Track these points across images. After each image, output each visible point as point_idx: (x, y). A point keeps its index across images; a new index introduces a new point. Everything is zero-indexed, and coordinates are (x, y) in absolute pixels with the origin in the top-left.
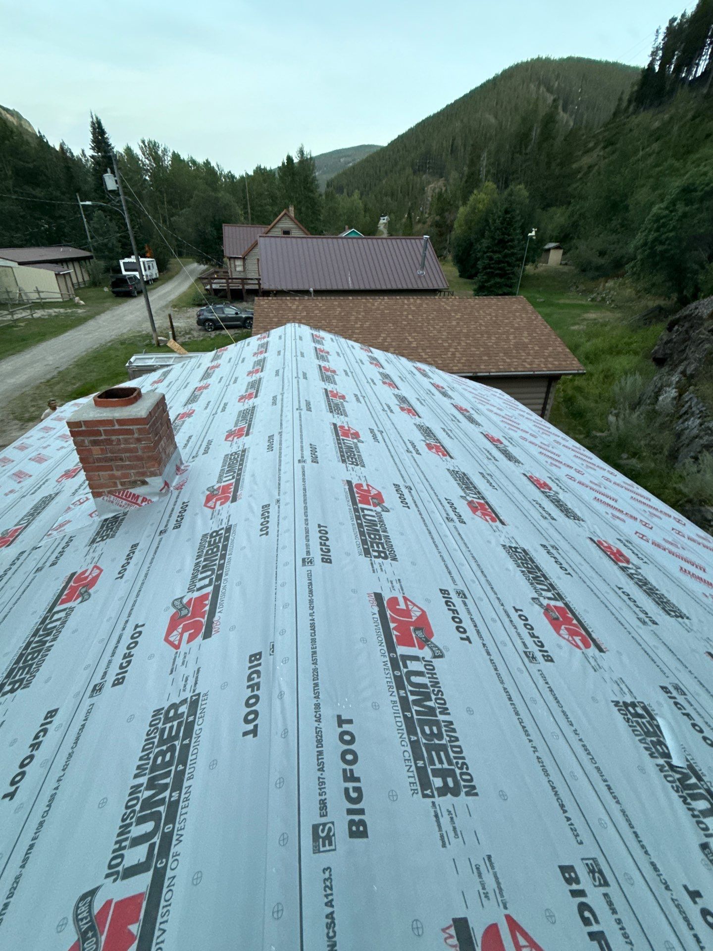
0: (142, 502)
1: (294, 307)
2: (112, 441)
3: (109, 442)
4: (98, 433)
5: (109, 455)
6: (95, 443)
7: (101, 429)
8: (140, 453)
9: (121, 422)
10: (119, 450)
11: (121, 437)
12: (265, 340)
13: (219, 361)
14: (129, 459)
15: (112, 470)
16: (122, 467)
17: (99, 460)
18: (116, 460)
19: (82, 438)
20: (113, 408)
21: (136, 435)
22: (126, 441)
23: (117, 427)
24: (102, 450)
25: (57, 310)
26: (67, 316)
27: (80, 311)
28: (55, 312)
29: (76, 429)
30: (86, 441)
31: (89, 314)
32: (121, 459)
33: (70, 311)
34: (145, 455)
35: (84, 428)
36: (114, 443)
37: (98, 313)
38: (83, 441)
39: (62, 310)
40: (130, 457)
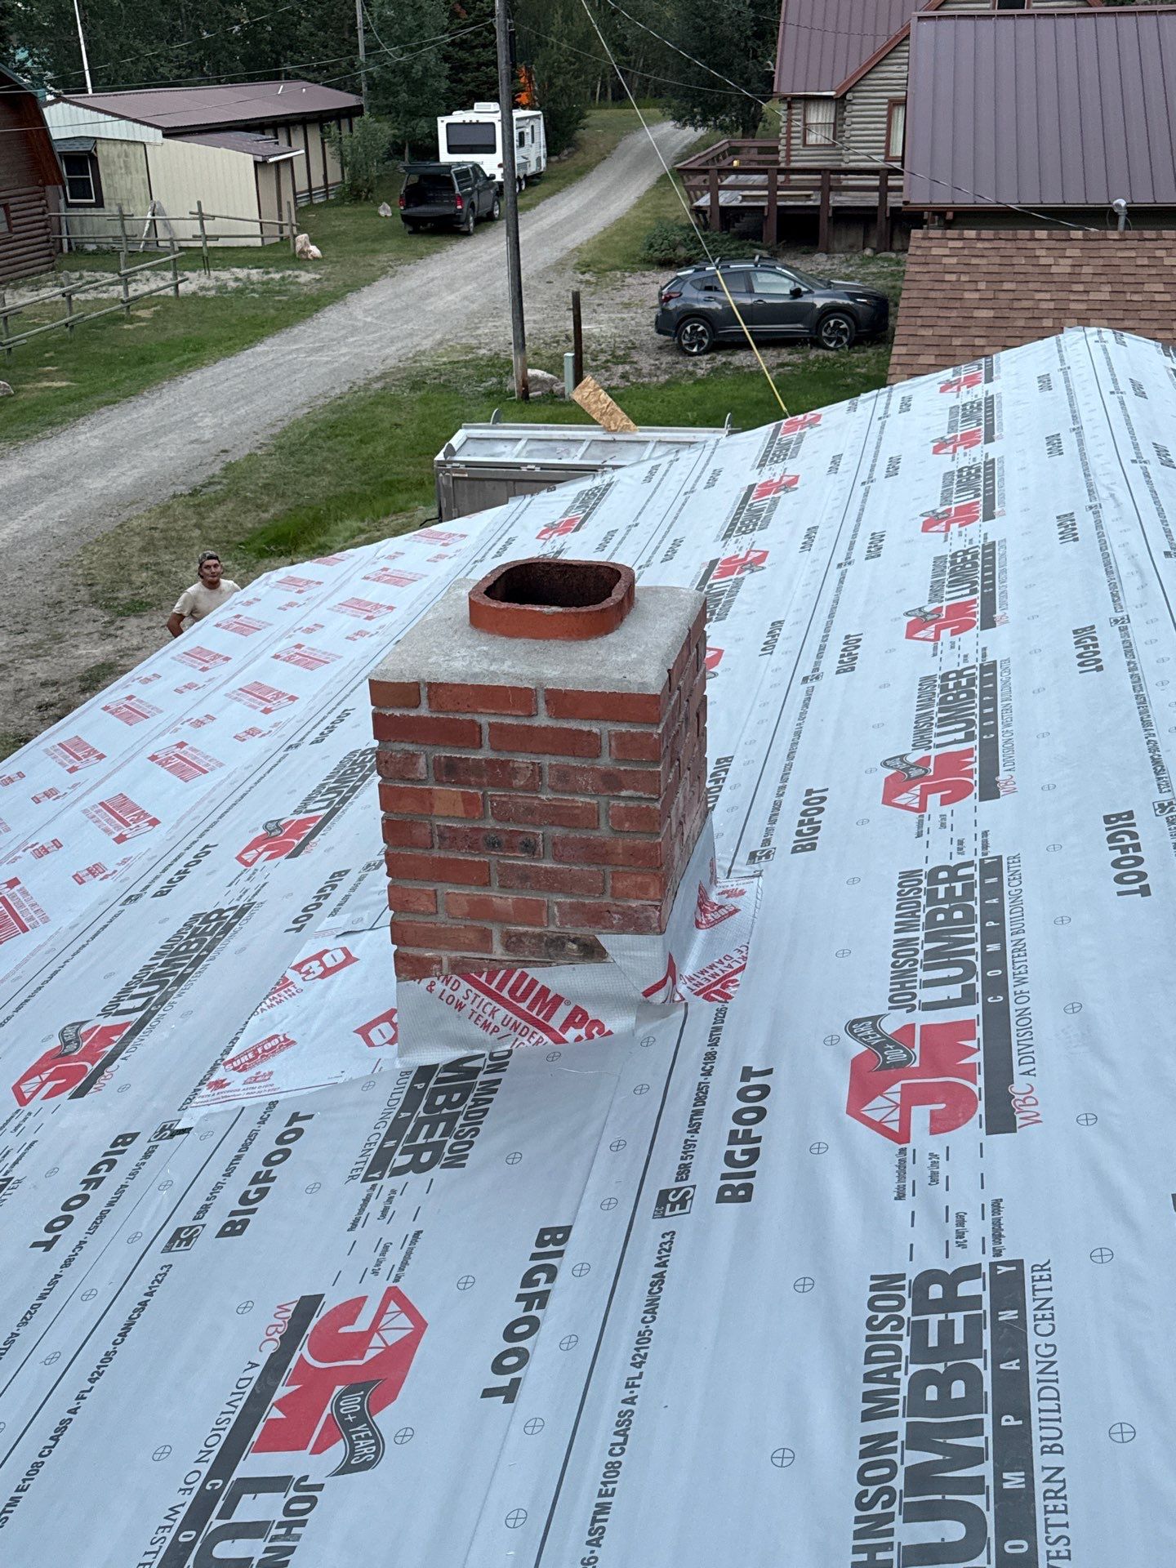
0: (565, 1027)
1: (1063, 267)
2: (515, 772)
3: (500, 774)
4: (470, 735)
5: (490, 824)
6: (449, 771)
7: (484, 720)
8: (603, 832)
9: (563, 701)
10: (530, 810)
11: (547, 761)
12: (980, 391)
13: (791, 467)
14: (559, 850)
15: (487, 884)
16: (526, 877)
17: (450, 838)
18: (512, 848)
19: (410, 748)
20: (539, 645)
21: (605, 762)
22: (564, 776)
23: (543, 720)
24: (469, 800)
25: (241, 273)
26: (268, 290)
27: (305, 277)
28: (237, 280)
29: (397, 713)
30: (422, 761)
31: (329, 286)
32: (529, 848)
33: (277, 276)
34: (622, 843)
35: (424, 711)
36: (519, 782)
37: (355, 286)
38: (411, 758)
39: (255, 274)
40: (565, 842)
